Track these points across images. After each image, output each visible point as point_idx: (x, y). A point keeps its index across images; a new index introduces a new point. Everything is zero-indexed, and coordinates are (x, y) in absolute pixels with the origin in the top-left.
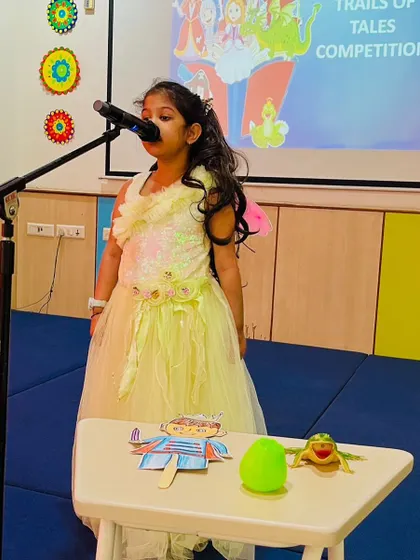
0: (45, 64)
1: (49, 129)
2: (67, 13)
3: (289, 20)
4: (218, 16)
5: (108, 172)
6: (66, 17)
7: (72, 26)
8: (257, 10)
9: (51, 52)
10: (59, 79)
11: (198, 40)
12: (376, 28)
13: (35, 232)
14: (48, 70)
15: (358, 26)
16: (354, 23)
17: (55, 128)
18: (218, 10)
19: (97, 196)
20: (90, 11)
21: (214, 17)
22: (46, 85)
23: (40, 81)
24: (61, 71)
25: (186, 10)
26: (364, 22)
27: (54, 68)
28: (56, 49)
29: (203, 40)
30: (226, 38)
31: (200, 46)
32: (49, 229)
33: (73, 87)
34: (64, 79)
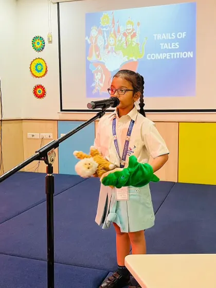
0: (32, 65)
1: (35, 93)
2: (40, 43)
3: (135, 44)
4: (105, 43)
5: (62, 110)
6: (40, 45)
7: (43, 48)
8: (121, 40)
9: (34, 60)
10: (39, 71)
11: (97, 53)
12: (171, 46)
13: (31, 137)
14: (33, 68)
15: (163, 46)
16: (162, 44)
17: (37, 92)
18: (105, 40)
19: (57, 120)
20: (50, 42)
21: (103, 43)
22: (33, 74)
23: (30, 72)
24: (39, 68)
25: (91, 41)
26: (166, 44)
27: (36, 67)
28: (36, 59)
29: (99, 54)
30: (109, 52)
31: (98, 56)
32: (37, 135)
33: (45, 75)
34: (41, 71)
